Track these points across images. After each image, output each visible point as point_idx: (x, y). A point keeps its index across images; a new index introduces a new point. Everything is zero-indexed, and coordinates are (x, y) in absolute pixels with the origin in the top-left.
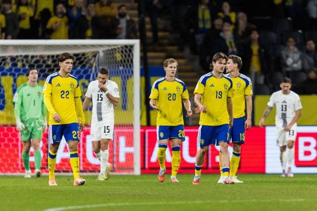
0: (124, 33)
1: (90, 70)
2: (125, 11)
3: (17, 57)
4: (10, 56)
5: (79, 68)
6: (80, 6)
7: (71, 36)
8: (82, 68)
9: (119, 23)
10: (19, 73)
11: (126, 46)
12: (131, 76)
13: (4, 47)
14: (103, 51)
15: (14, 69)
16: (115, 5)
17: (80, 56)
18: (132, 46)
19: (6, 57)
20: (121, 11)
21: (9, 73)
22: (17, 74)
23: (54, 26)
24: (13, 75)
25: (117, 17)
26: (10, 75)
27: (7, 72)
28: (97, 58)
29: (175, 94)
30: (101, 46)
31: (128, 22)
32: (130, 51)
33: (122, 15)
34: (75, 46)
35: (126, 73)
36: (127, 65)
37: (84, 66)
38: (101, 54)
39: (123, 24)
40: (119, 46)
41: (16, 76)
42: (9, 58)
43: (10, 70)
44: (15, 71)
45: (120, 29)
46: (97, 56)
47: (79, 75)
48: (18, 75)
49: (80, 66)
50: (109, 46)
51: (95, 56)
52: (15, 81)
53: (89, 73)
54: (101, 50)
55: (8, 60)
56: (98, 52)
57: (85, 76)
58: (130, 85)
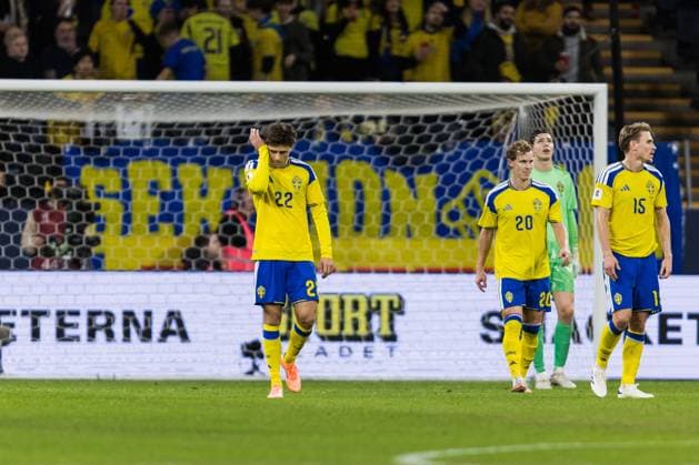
0: (575, 70)
1: (498, 149)
2: (577, 21)
3: (338, 119)
4: (322, 118)
5: (473, 145)
6: (480, 9)
7: (457, 75)
8: (480, 145)
9: (563, 48)
10: (342, 155)
11: (578, 98)
12: (587, 163)
13: (309, 98)
14: (528, 108)
15: (330, 145)
16: (556, 9)
17: (476, 119)
18: (590, 98)
19: (314, 120)
20: (568, 21)
21: (318, 156)
22: (336, 156)
23: (418, 52)
24: (329, 159)
25: (560, 34)
26: (322, 158)
27: (315, 153)
28: (513, 124)
29: (531, 217)
30: (523, 96)
31: (582, 44)
32: (587, 108)
33: (571, 31)
34: (466, 97)
35: (577, 157)
36: (579, 139)
37: (486, 140)
38: (523, 115)
39: (572, 49)
40: (563, 98)
41: (335, 163)
42: (320, 122)
43: (323, 147)
44: (332, 150)
45: (566, 59)
46: (514, 119)
47: (473, 160)
48: (339, 161)
49: (476, 140)
50: (540, 96)
51: (508, 119)
52: (332, 172)
53: (496, 156)
54: (522, 105)
55: (319, 127)
56: (517, 110)
57: (486, 162)
58: (585, 183)
